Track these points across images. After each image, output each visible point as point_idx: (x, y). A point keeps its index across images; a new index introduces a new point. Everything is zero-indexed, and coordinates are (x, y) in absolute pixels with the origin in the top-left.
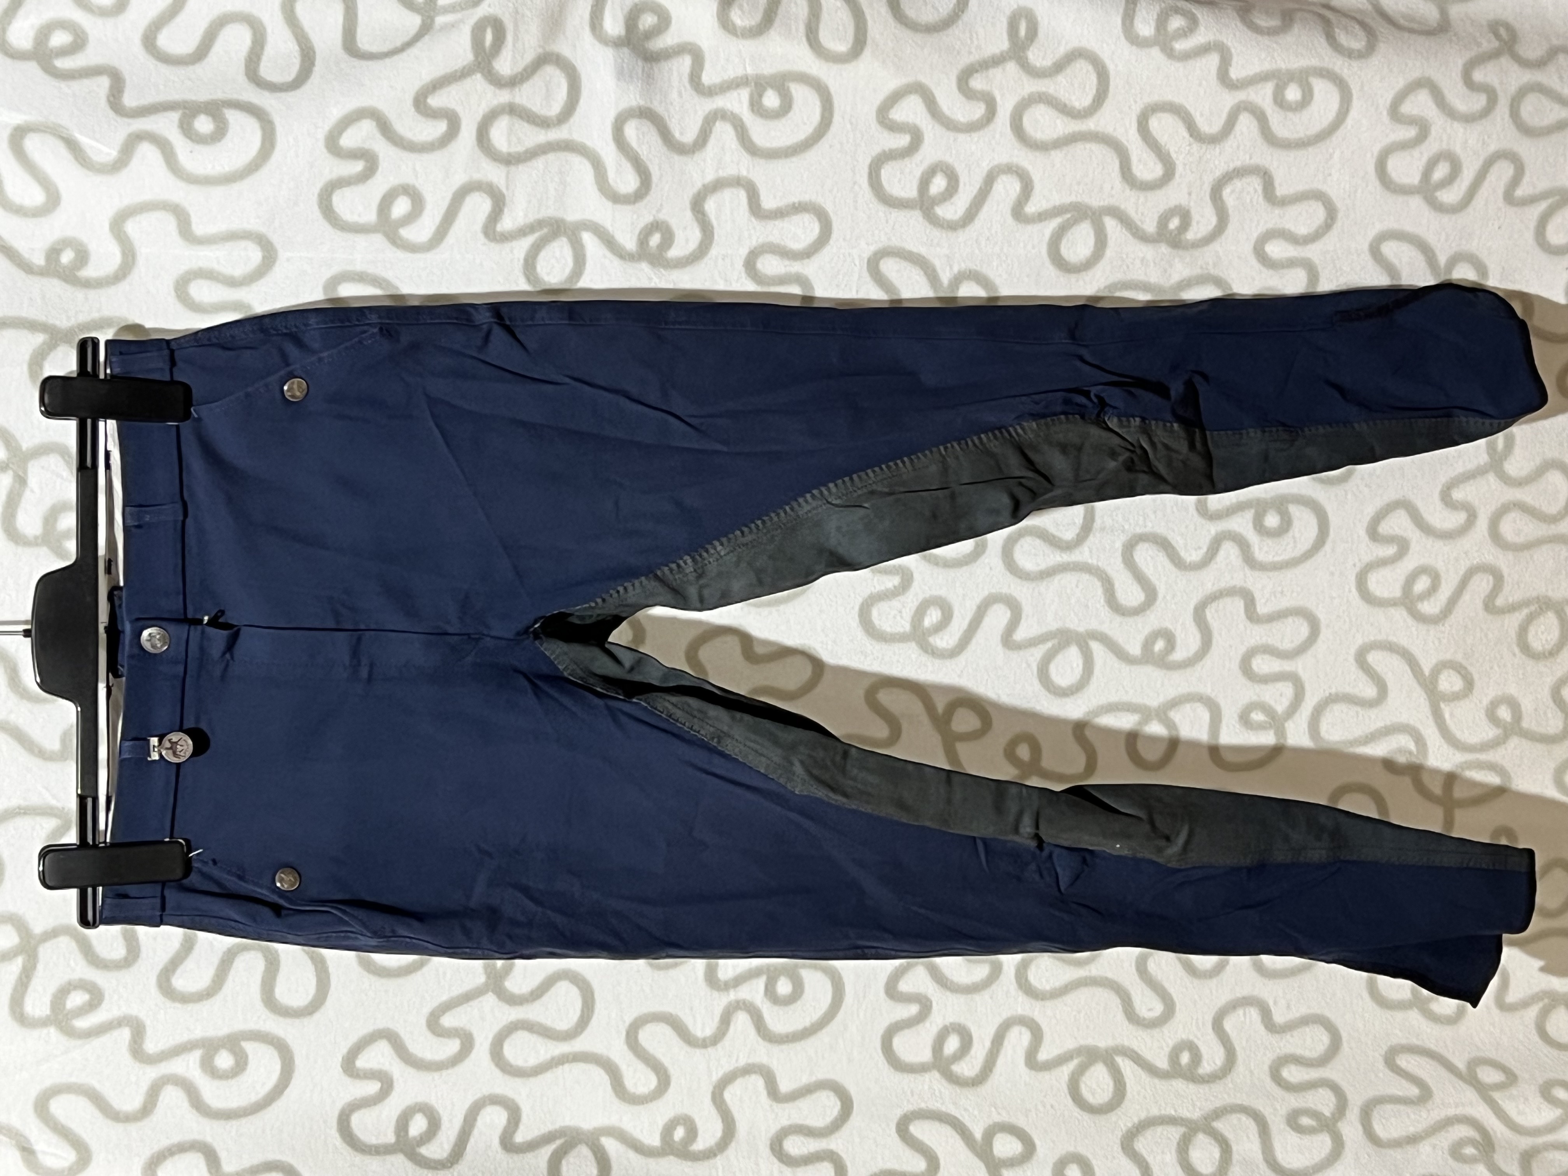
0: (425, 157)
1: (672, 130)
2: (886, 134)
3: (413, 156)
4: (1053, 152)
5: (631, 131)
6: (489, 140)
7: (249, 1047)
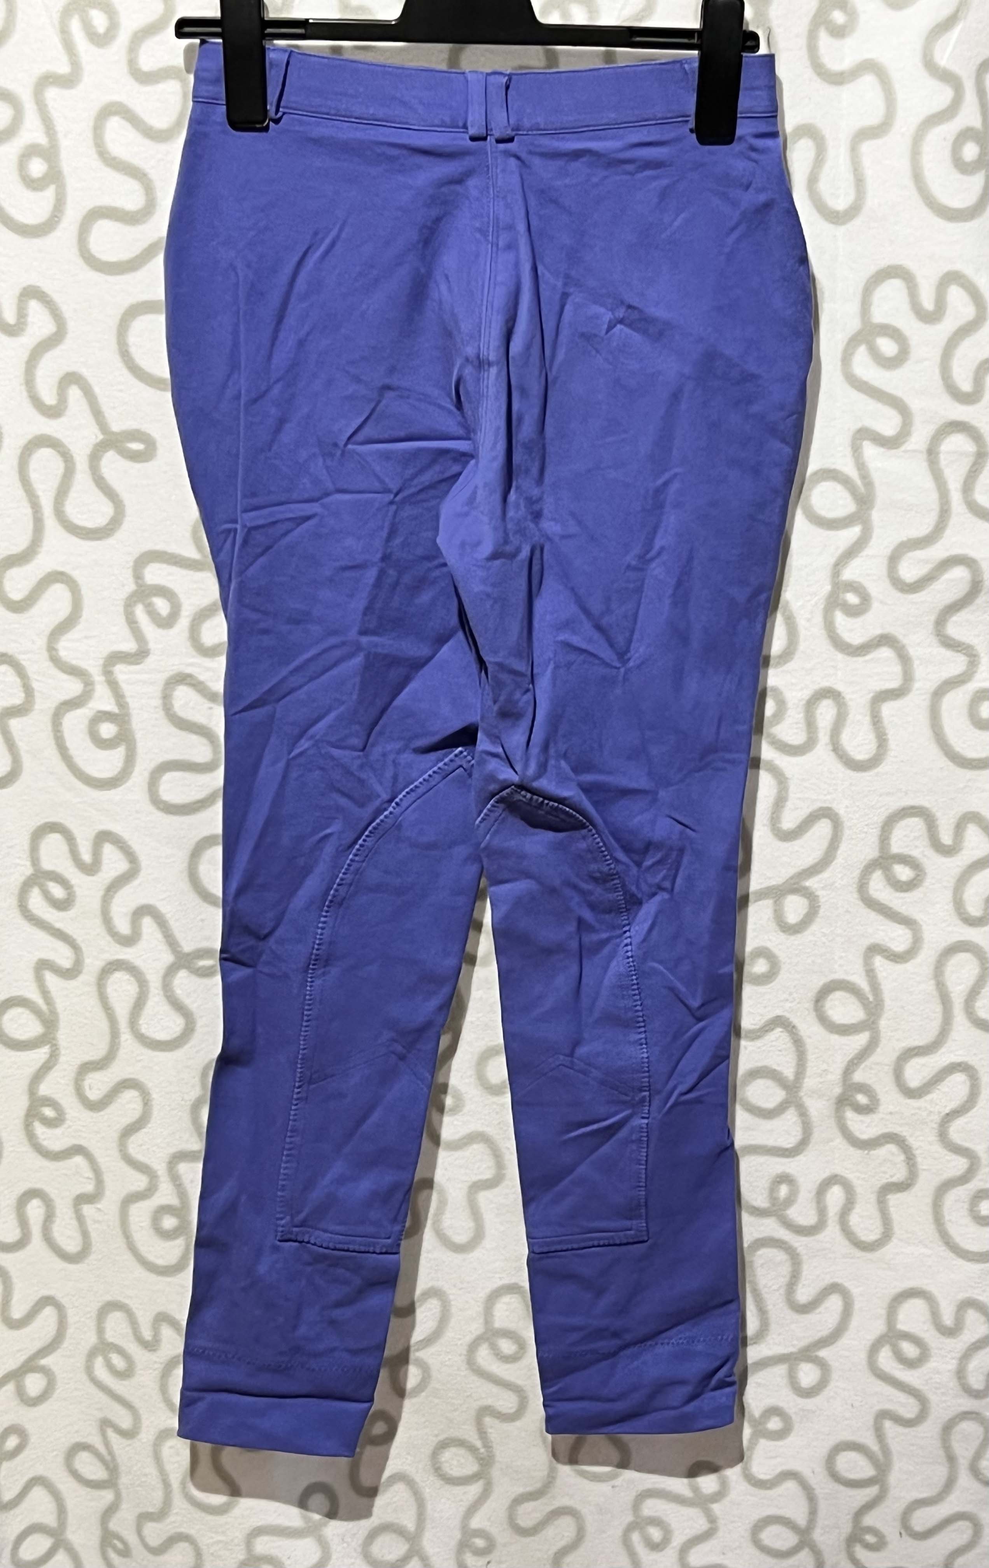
0: (937, 371)
1: (959, 614)
2: (953, 821)
3: (938, 359)
4: (933, 982)
5: (960, 573)
6: (953, 432)
7: (50, 193)
